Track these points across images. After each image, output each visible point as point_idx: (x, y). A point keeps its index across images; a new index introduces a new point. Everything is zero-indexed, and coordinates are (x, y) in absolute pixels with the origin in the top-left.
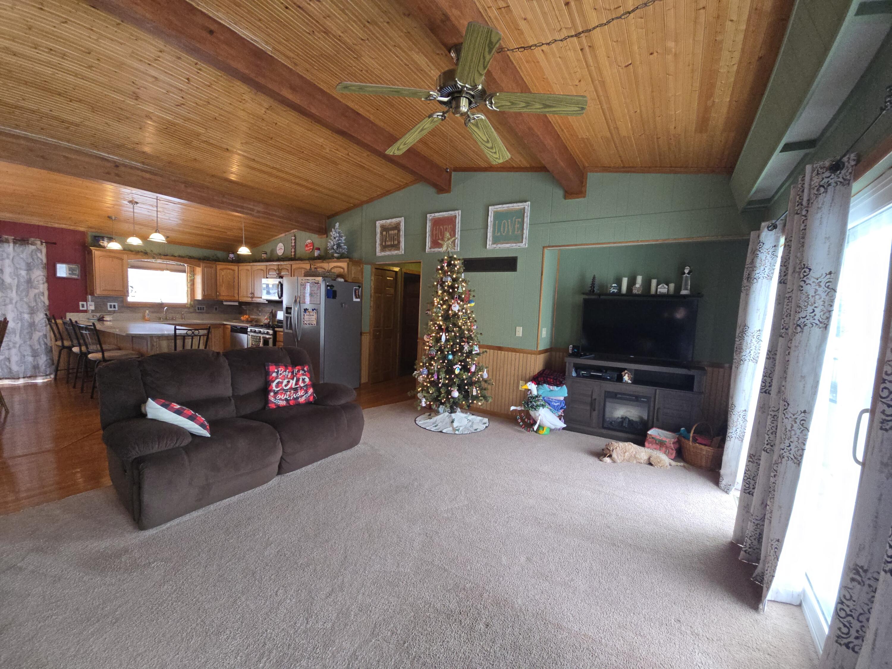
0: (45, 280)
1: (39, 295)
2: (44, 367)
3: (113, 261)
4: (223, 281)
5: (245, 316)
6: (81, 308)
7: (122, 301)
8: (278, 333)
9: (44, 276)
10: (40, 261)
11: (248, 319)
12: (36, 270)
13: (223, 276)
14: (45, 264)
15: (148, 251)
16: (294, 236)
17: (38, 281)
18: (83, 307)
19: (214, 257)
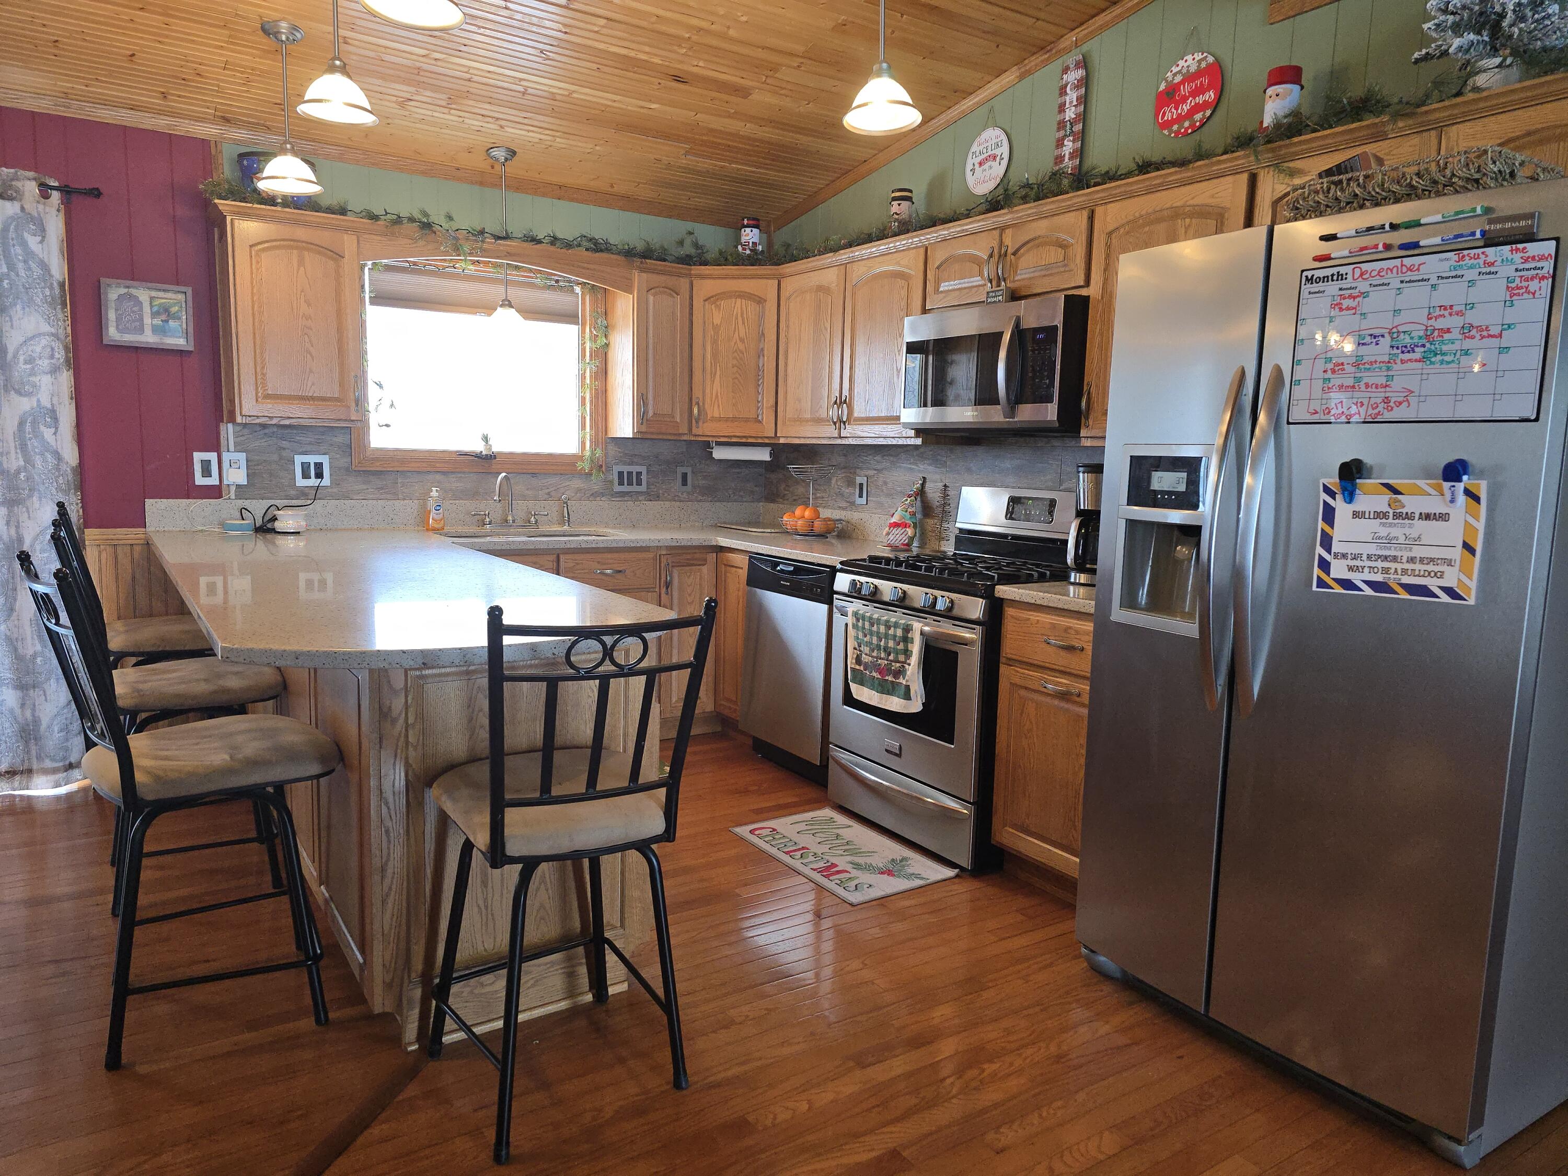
0: (60, 355)
1: (34, 423)
2: (57, 735)
3: (301, 262)
4: (715, 355)
5: (798, 512)
6: (200, 480)
7: (348, 449)
8: (1009, 612)
9: (55, 336)
10: (37, 271)
11: (811, 523)
12: (20, 312)
13: (716, 328)
14: (62, 285)
15: (437, 218)
16: (1077, 66)
17: (30, 360)
18: (207, 472)
19: (681, 243)
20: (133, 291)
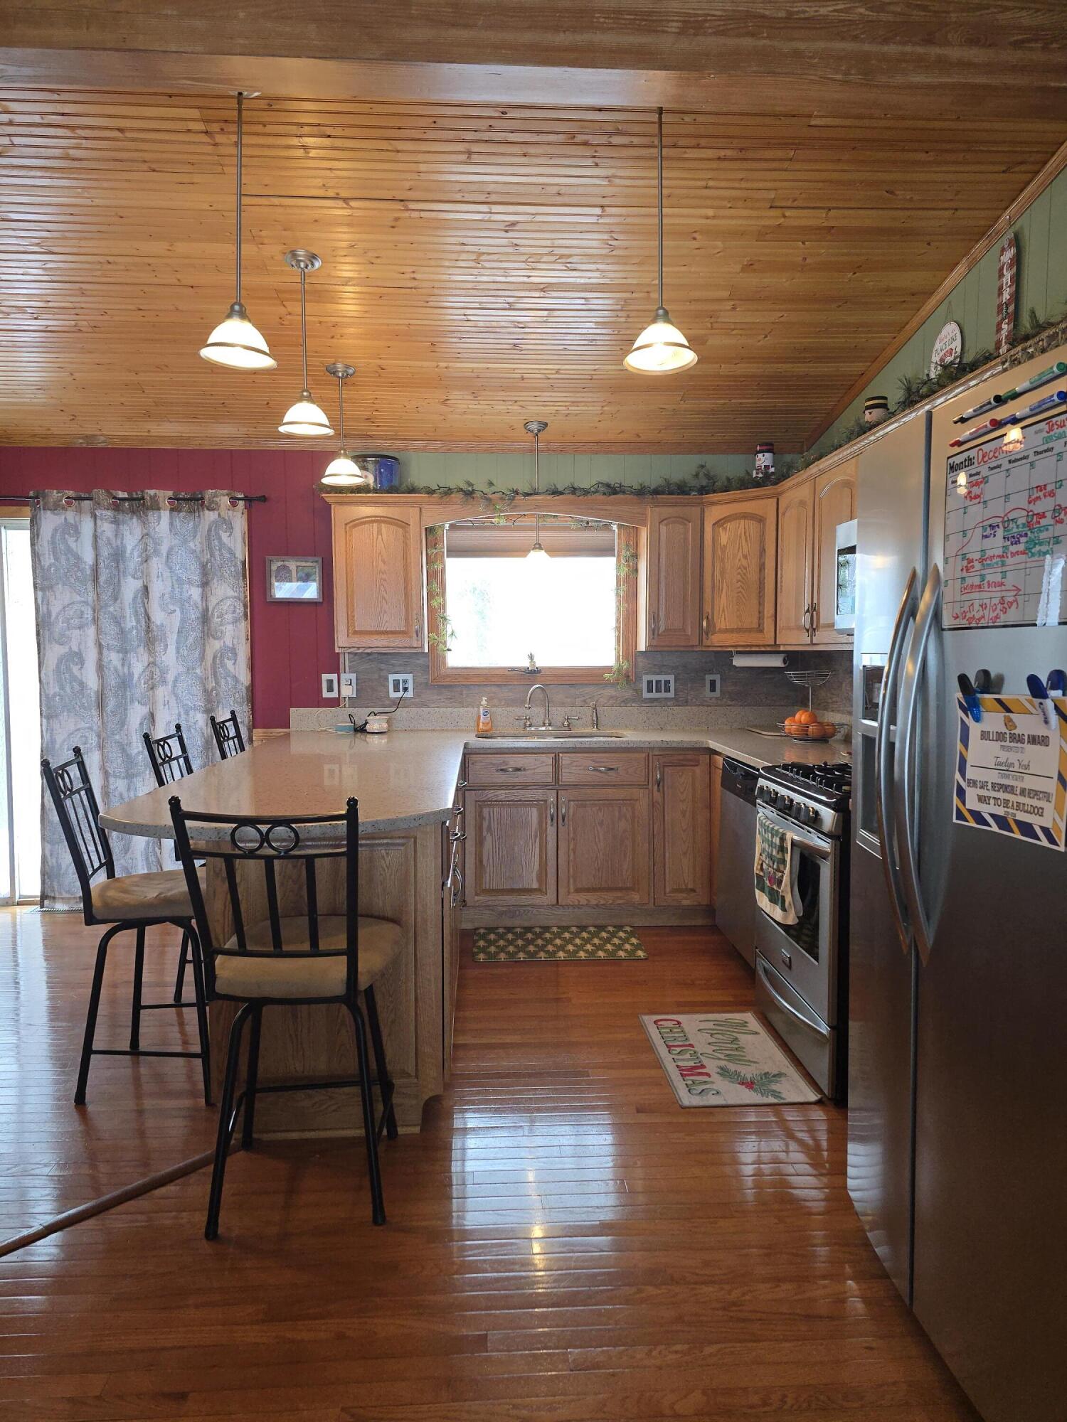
0: (241, 610)
1: (221, 657)
3: (380, 532)
4: (723, 572)
5: (797, 716)
6: (326, 694)
7: (427, 669)
9: (239, 598)
10: (227, 555)
12: (216, 584)
13: (724, 548)
14: (244, 563)
15: (480, 485)
16: (1010, 246)
17: (221, 616)
18: (330, 689)
19: (697, 475)
20: (286, 563)
